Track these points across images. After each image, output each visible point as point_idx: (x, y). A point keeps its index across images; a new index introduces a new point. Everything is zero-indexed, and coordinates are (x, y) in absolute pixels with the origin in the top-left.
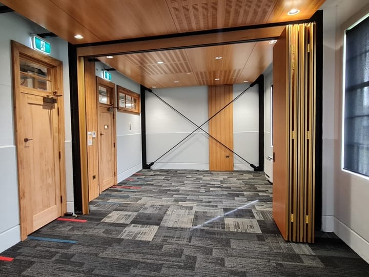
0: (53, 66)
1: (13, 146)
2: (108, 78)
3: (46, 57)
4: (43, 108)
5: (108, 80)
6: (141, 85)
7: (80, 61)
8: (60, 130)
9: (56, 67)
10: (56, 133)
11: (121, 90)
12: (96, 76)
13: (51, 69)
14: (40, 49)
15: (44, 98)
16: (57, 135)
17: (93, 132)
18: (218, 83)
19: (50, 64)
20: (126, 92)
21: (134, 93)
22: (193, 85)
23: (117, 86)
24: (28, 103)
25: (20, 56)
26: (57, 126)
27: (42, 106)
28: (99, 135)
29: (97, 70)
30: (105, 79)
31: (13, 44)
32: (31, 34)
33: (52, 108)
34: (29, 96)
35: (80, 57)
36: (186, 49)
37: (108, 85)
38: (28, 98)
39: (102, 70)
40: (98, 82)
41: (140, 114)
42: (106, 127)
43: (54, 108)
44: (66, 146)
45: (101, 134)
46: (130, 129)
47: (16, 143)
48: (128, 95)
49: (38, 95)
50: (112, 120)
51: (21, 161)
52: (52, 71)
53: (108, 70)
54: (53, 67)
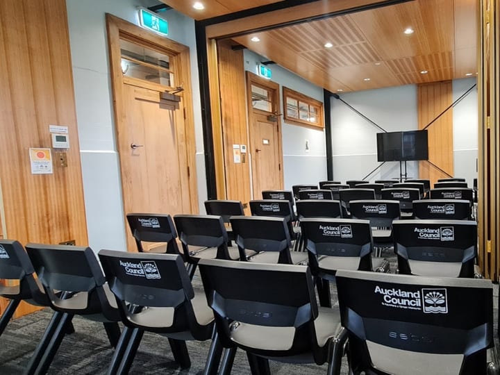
0: (176, 52)
1: (113, 151)
2: (266, 75)
3: (161, 39)
4: (160, 107)
5: (267, 78)
6: (324, 90)
7: (210, 44)
8: (188, 139)
9: (179, 53)
10: (182, 141)
11: (289, 94)
12: (246, 72)
13: (174, 57)
14: (151, 27)
15: (161, 93)
16: (183, 144)
17: (242, 146)
18: (427, 80)
19: (170, 50)
20: (299, 98)
21: (312, 99)
22: (394, 86)
23: (284, 88)
24: (136, 99)
25: (120, 35)
26: (183, 132)
27: (158, 105)
28: (254, 151)
29: (248, 62)
30: (261, 76)
31: (109, 19)
32: (137, 7)
33: (175, 108)
34: (137, 89)
35: (210, 39)
36: (351, 15)
37: (267, 85)
38: (135, 91)
39: (257, 64)
40: (250, 79)
41: (324, 129)
42: (266, 142)
43: (179, 108)
44: (197, 159)
45: (257, 151)
46: (307, 148)
47: (118, 148)
48: (302, 101)
49: (152, 90)
50: (276, 133)
51: (125, 172)
52: (175, 59)
53: (265, 64)
54: (176, 54)
